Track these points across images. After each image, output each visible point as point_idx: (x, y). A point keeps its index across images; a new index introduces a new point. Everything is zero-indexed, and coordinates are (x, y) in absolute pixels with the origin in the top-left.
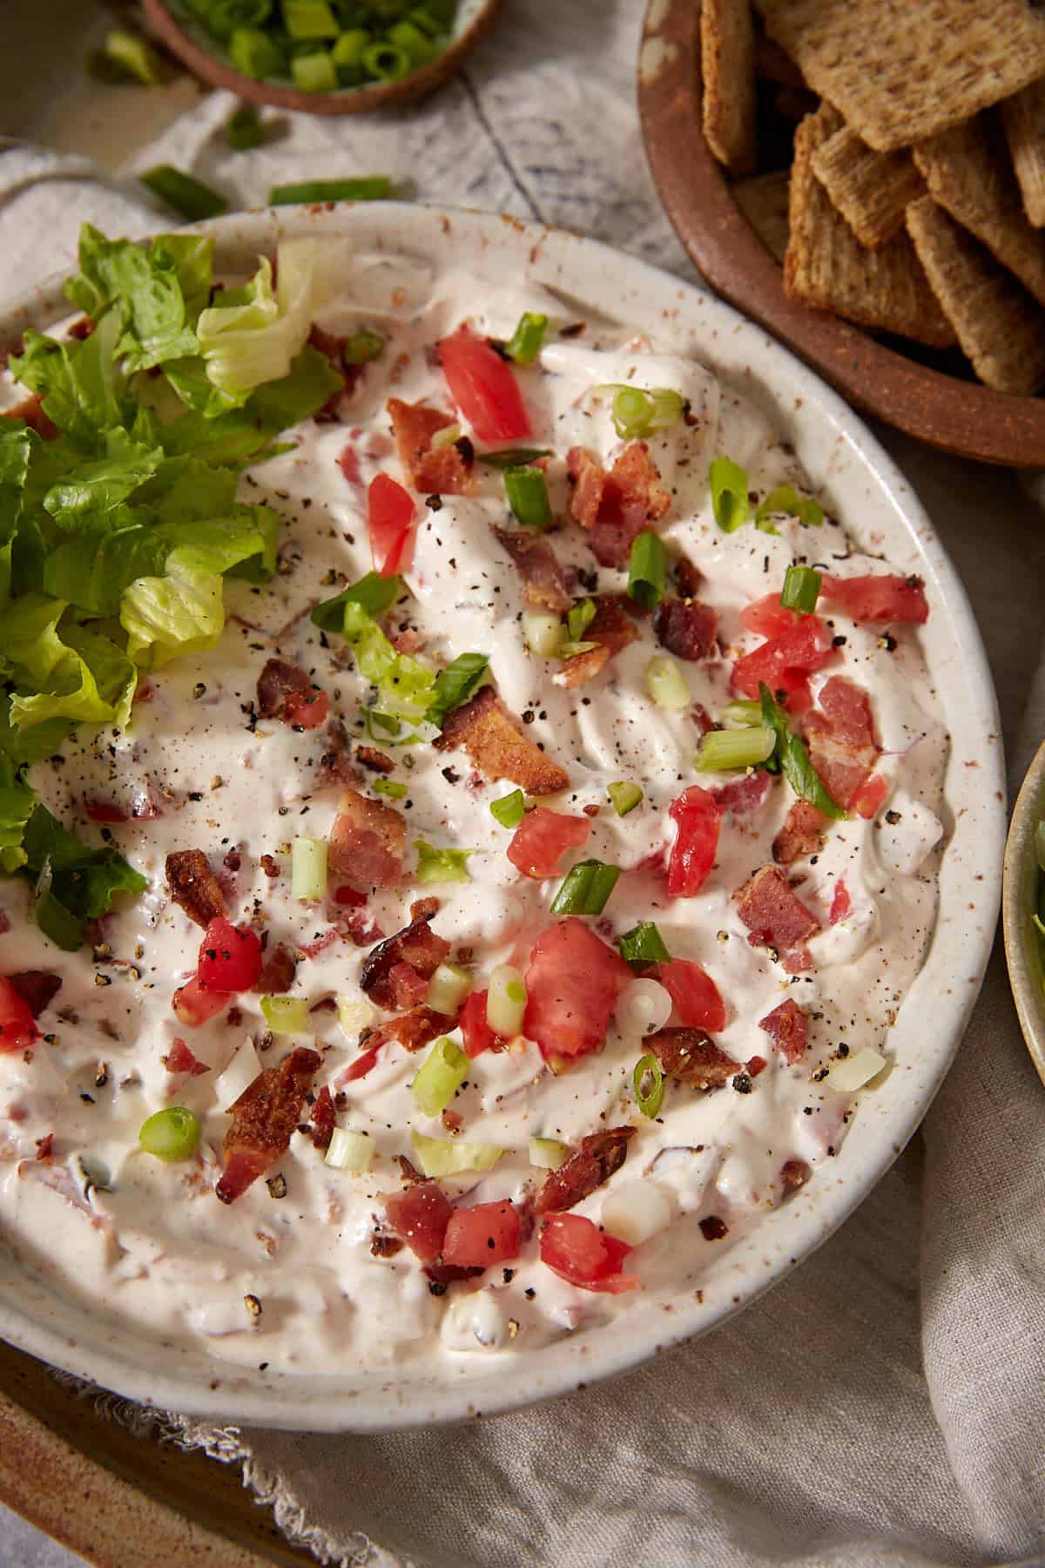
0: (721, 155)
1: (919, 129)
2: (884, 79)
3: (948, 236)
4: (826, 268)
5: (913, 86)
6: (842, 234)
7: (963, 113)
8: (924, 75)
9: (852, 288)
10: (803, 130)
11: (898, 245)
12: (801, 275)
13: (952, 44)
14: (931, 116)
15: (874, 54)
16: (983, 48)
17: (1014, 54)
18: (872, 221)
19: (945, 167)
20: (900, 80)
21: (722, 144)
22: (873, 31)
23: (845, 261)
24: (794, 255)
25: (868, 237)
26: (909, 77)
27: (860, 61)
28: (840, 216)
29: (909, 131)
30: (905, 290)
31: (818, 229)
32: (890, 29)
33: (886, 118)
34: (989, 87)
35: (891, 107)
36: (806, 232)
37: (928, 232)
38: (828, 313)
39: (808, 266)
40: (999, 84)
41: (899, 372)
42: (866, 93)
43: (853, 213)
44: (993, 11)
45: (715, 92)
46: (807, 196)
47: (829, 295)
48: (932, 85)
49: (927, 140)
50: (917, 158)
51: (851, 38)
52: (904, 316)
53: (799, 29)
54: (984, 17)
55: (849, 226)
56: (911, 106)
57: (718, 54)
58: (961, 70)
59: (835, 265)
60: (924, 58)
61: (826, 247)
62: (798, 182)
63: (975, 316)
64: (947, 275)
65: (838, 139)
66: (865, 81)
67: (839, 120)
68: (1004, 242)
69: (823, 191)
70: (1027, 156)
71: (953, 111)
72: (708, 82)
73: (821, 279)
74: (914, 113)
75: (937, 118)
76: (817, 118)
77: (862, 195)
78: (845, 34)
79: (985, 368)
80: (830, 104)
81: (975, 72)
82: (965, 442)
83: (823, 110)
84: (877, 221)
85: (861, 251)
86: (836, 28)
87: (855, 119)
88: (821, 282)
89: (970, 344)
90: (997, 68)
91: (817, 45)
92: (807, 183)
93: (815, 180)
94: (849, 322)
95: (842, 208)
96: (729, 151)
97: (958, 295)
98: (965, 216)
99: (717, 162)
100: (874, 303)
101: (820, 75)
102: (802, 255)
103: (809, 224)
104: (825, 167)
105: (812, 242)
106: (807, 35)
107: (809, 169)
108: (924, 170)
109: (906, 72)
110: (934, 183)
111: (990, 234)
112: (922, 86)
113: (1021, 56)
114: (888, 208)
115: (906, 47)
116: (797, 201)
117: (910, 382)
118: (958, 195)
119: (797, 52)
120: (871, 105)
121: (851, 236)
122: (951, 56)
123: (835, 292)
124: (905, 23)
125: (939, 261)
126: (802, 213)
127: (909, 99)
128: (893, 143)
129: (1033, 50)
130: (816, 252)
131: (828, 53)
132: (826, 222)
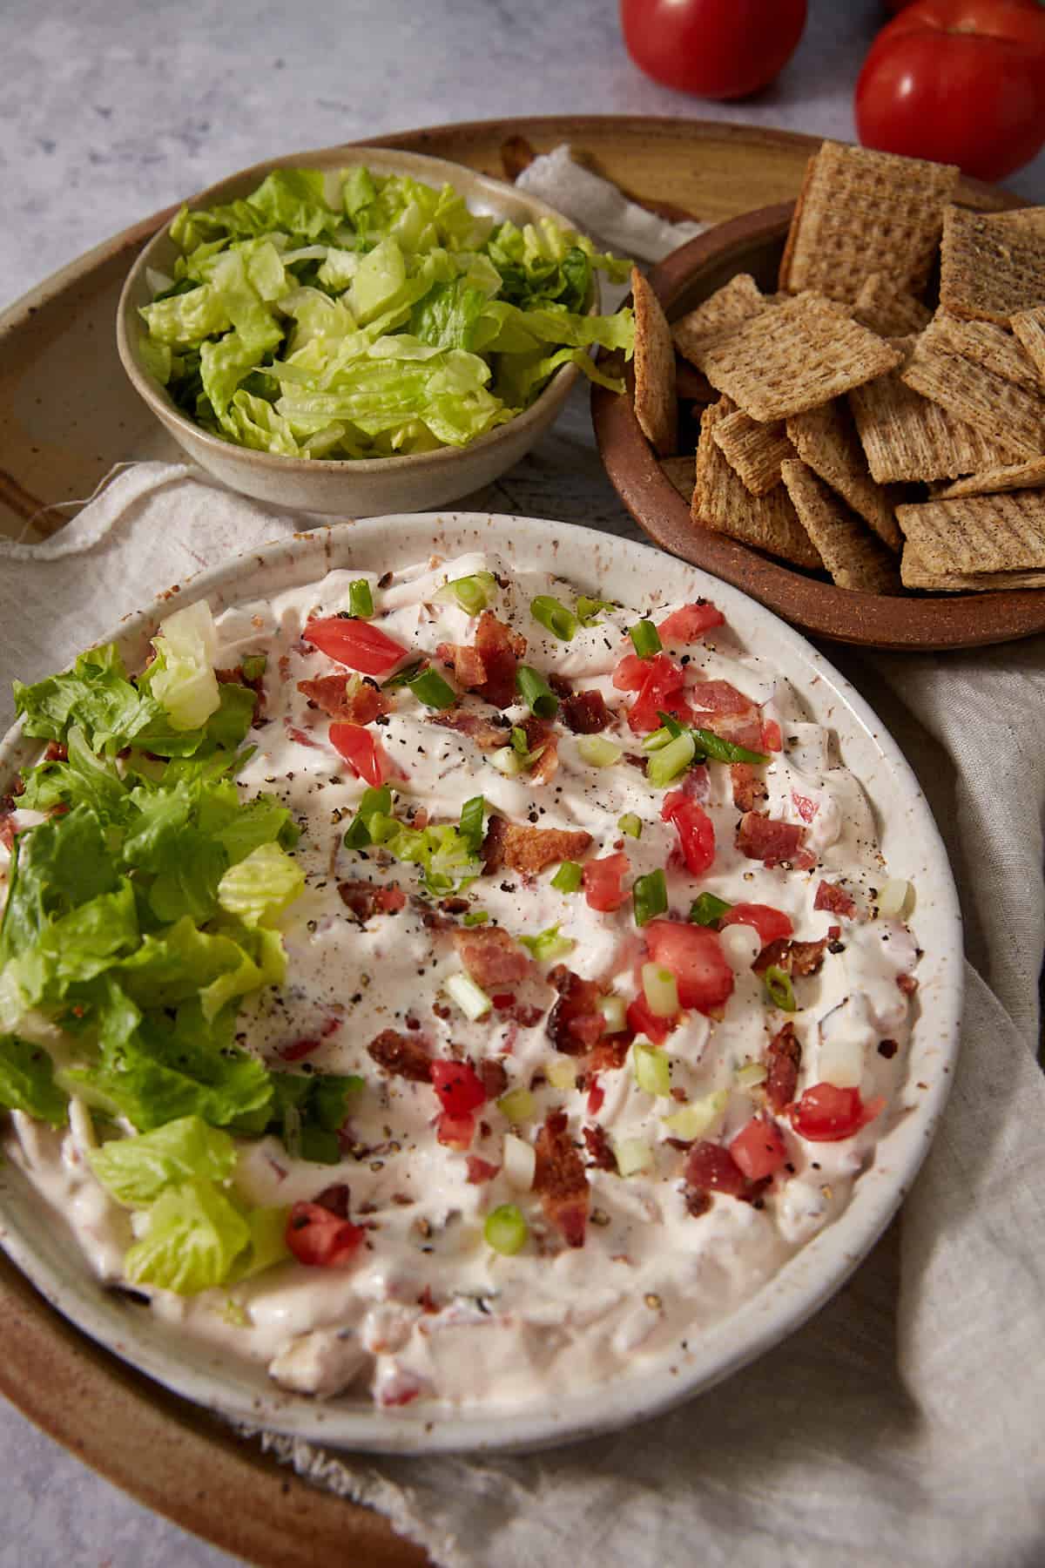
0: (649, 434)
1: (788, 407)
2: (765, 379)
3: (813, 486)
4: (722, 504)
5: (785, 382)
6: (734, 484)
7: (821, 398)
8: (794, 376)
9: (741, 520)
10: (707, 413)
11: (776, 493)
12: (703, 508)
13: (814, 357)
14: (797, 398)
15: (758, 364)
16: (836, 358)
17: (858, 360)
18: (756, 477)
19: (809, 439)
20: (776, 379)
21: (648, 421)
22: (759, 351)
23: (736, 501)
24: (700, 494)
25: (754, 487)
26: (782, 377)
27: (748, 368)
28: (734, 471)
29: (782, 408)
30: (782, 525)
31: (716, 479)
32: (770, 350)
33: (766, 402)
34: (841, 382)
35: (769, 394)
36: (707, 479)
37: (797, 480)
38: (724, 535)
39: (709, 502)
40: (848, 379)
41: (776, 576)
42: (751, 387)
43: (742, 469)
44: (844, 336)
45: (642, 383)
46: (709, 456)
47: (725, 522)
48: (800, 381)
49: (796, 417)
50: (789, 433)
51: (742, 356)
52: (782, 542)
53: (706, 351)
54: (837, 340)
55: (740, 479)
56: (784, 393)
57: (645, 358)
58: (821, 371)
59: (729, 503)
60: (794, 366)
61: (723, 491)
62: (703, 448)
63: (834, 539)
64: (811, 510)
65: (731, 417)
66: (752, 381)
67: (734, 406)
68: (854, 492)
69: (721, 455)
70: (870, 434)
71: (814, 396)
72: (638, 378)
73: (719, 510)
74: (785, 397)
75: (803, 400)
76: (717, 406)
77: (749, 458)
78: (738, 353)
79: (841, 578)
80: (727, 396)
81: (832, 372)
82: (826, 625)
83: (723, 401)
84: (760, 476)
85: (749, 497)
86: (733, 350)
87: (743, 402)
88: (718, 513)
89: (829, 561)
90: (846, 370)
91: (718, 360)
92: (709, 448)
93: (715, 446)
94: (739, 543)
95: (734, 465)
96: (654, 430)
97: (819, 525)
98: (823, 473)
99: (647, 439)
100: (758, 531)
101: (719, 378)
102: (705, 495)
103: (710, 475)
104: (722, 436)
105: (712, 487)
106: (710, 353)
107: (710, 437)
108: (794, 440)
109: (781, 374)
110: (802, 448)
111: (843, 486)
112: (793, 381)
113: (863, 361)
114: (768, 467)
115: (782, 361)
116: (701, 459)
117: (784, 583)
118: (818, 457)
119: (704, 365)
120: (755, 394)
121: (742, 486)
122: (812, 365)
123: (729, 521)
124: (781, 346)
125: (805, 501)
126: (705, 466)
127: (782, 389)
128: (771, 416)
129: (872, 357)
130: (715, 493)
131: (725, 364)
132: (723, 475)
